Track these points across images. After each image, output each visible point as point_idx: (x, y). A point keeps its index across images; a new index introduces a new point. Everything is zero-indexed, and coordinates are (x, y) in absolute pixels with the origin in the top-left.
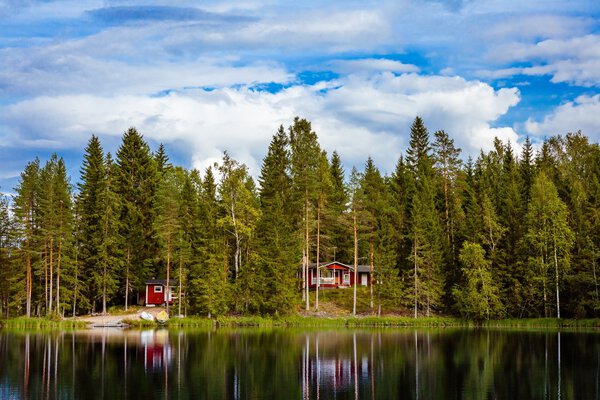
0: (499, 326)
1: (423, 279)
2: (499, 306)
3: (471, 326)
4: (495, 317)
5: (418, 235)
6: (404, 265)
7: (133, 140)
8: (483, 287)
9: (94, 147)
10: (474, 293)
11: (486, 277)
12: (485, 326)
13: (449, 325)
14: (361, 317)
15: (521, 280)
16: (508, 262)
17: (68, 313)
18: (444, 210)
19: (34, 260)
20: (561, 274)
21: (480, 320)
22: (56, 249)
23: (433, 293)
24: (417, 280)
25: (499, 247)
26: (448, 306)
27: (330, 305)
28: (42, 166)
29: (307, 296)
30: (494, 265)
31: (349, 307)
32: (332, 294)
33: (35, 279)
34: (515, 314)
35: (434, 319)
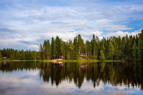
0: (105, 61)
1: (95, 55)
2: (105, 58)
3: (101, 61)
4: (104, 60)
5: (94, 49)
6: (93, 53)
7: (57, 37)
8: (103, 56)
9: (53, 38)
10: (102, 57)
11: (103, 54)
12: (103, 61)
13: (98, 61)
14: (87, 60)
15: (108, 55)
16: (106, 53)
17: (50, 59)
18: (97, 46)
19: (46, 53)
20: (113, 54)
21: (102, 60)
22: (48, 51)
23: (96, 57)
24: (94, 55)
25: (105, 51)
26: (98, 58)
27: (83, 58)
28: (46, 41)
29: (80, 57)
30: (104, 53)
31: (85, 59)
32: (83, 57)
33: (46, 55)
34: (107, 59)
35: (96, 60)
